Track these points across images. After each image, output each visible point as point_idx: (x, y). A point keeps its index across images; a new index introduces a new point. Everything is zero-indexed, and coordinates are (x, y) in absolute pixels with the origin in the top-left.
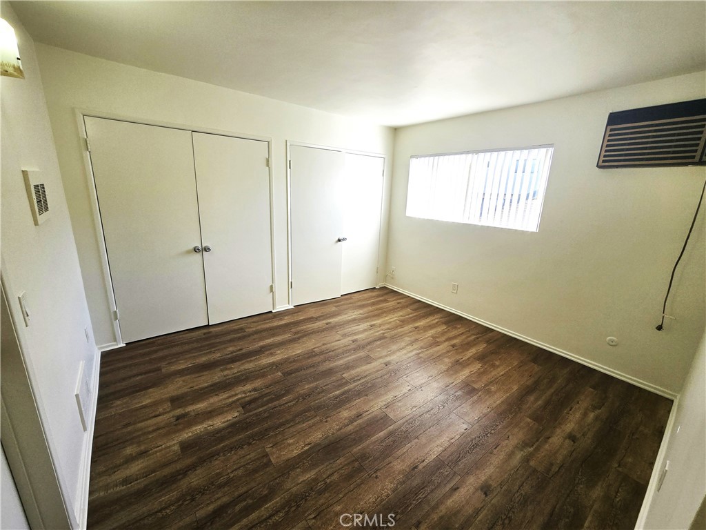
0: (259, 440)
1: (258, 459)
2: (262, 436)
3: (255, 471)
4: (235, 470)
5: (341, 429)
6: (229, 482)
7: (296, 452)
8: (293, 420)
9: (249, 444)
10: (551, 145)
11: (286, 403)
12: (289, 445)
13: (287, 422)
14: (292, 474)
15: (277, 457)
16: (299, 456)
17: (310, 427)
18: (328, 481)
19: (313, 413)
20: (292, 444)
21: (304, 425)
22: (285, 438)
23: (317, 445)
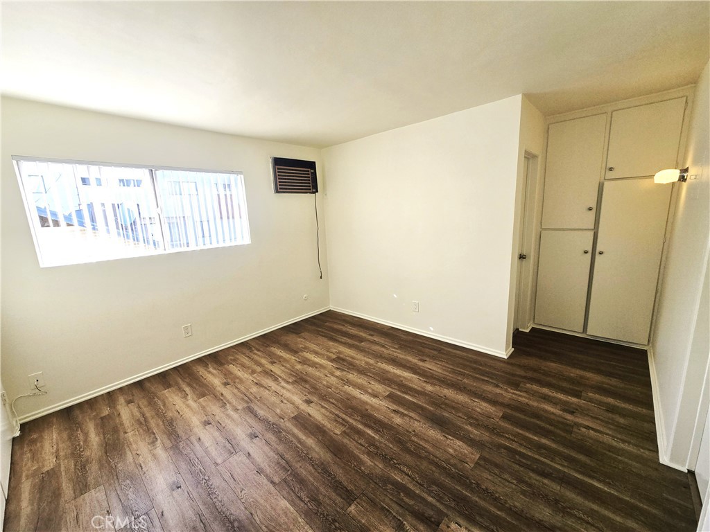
0: (467, 478)
1: (486, 469)
2: (462, 478)
3: (497, 466)
4: (508, 481)
5: (416, 420)
6: (521, 481)
7: (459, 443)
8: (426, 458)
9: (478, 484)
10: (241, 173)
11: (407, 475)
12: (455, 450)
13: (432, 462)
14: (478, 439)
15: (472, 454)
16: (461, 440)
17: (426, 441)
18: (466, 418)
19: (409, 445)
20: (453, 448)
21: (428, 447)
22: (450, 456)
23: (443, 431)
